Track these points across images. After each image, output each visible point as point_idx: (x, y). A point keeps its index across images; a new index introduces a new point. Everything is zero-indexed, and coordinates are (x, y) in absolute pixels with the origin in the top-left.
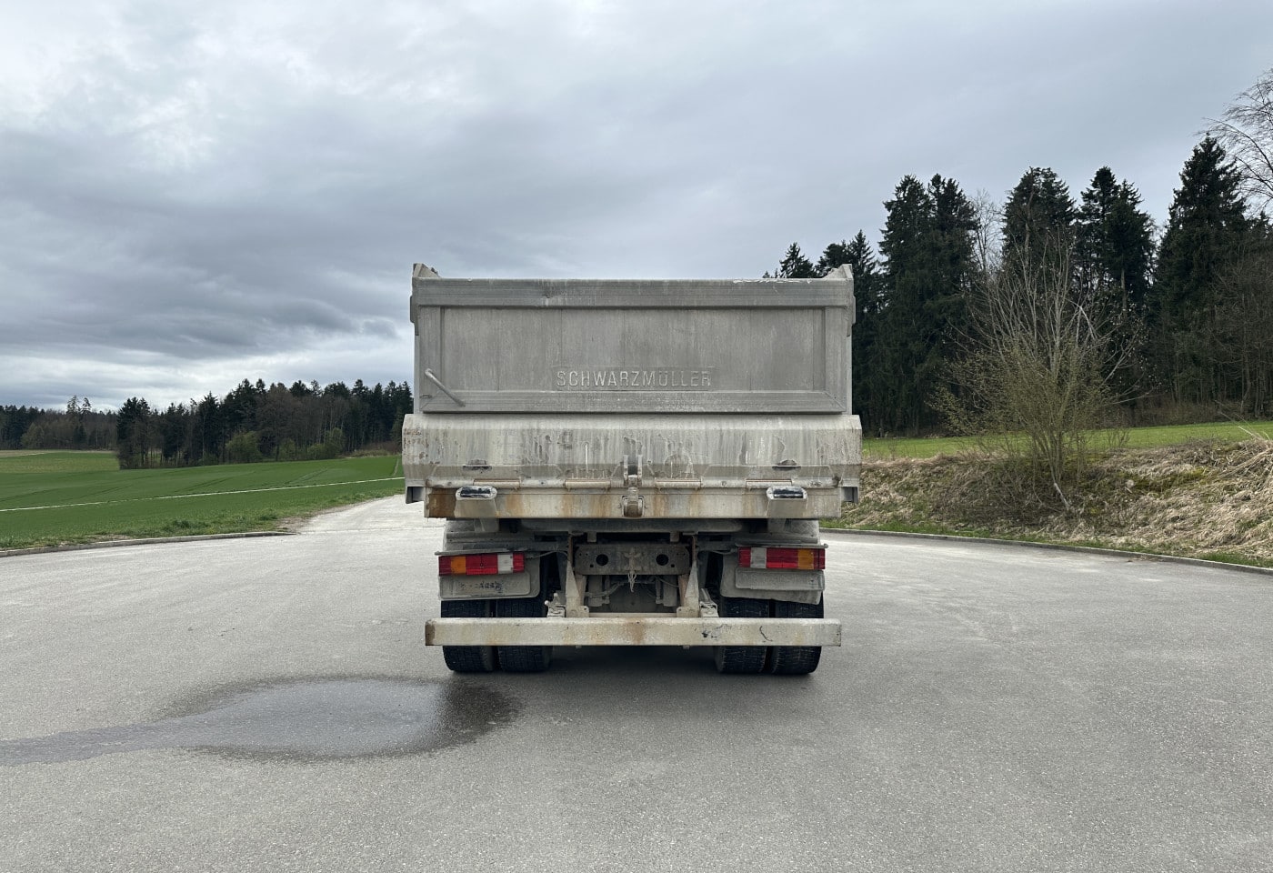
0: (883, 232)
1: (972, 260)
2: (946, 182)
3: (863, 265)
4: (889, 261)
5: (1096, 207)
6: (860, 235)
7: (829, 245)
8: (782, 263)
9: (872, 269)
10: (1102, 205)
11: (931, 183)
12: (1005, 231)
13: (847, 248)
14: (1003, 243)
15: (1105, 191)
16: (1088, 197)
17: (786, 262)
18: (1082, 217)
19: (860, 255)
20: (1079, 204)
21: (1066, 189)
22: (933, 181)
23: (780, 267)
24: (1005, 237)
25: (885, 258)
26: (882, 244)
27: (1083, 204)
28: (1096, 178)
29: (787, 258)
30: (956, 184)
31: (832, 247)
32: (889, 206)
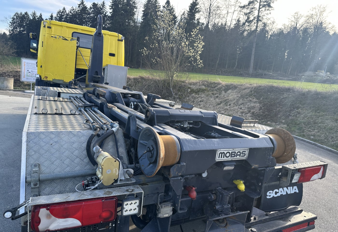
0: (111, 2)
3: (104, 11)
4: (112, 12)
5: (165, 10)
6: (104, 2)
7: (93, 3)
8: (78, 5)
9: (106, 13)
10: (167, 10)
12: (143, 11)
13: (98, 5)
14: (142, 15)
15: (168, 6)
16: (164, 7)
17: (80, 5)
18: (162, 12)
19: (103, 8)
20: (162, 8)
21: (159, 4)
23: (77, 6)
24: (143, 13)
25: (111, 11)
26: (110, 6)
27: (162, 9)
28: (166, 2)
29: (80, 4)
31: (94, 3)
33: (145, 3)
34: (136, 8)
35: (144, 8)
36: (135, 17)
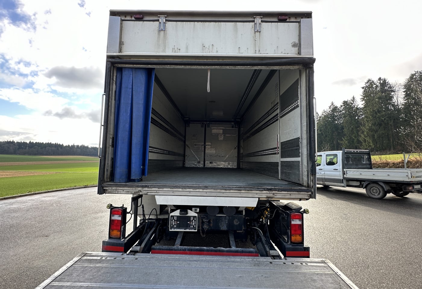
0: (361, 95)
1: (393, 101)
2: (383, 79)
3: (355, 105)
4: (364, 104)
6: (354, 98)
7: (343, 101)
8: (329, 107)
11: (378, 80)
12: (404, 92)
13: (349, 101)
14: (404, 96)
19: (354, 102)
22: (378, 79)
26: (361, 99)
29: (330, 105)
30: (386, 80)
32: (363, 88)
33: (405, 83)
34: (393, 92)
35: (405, 88)
36: (394, 100)
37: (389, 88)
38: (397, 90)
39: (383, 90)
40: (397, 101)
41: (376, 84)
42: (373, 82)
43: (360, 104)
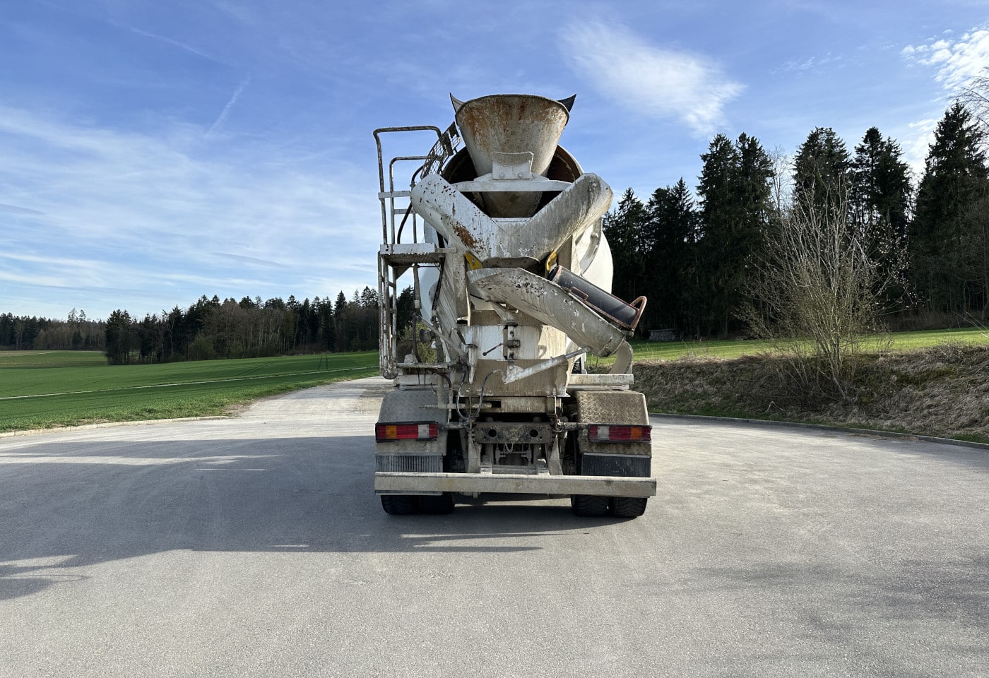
0: (700, 178)
2: (750, 139)
3: (684, 204)
4: (704, 201)
5: (867, 159)
6: (681, 181)
7: (656, 189)
8: (620, 203)
9: (690, 208)
10: (871, 156)
11: (738, 140)
12: (795, 177)
13: (670, 191)
14: (794, 187)
15: (873, 146)
16: (861, 150)
17: (623, 203)
18: (856, 166)
19: (680, 196)
20: (853, 156)
21: (843, 145)
22: (740, 138)
24: (795, 182)
25: (701, 199)
26: (699, 187)
27: (856, 156)
28: (866, 136)
29: (623, 200)
30: (757, 141)
31: (658, 191)
32: (704, 158)
33: (797, 154)
34: (772, 175)
35: (798, 168)
36: (772, 198)
37: (761, 164)
38: (778, 173)
39: (747, 170)
40: (777, 203)
41: (735, 150)
42: (728, 143)
43: (695, 201)
